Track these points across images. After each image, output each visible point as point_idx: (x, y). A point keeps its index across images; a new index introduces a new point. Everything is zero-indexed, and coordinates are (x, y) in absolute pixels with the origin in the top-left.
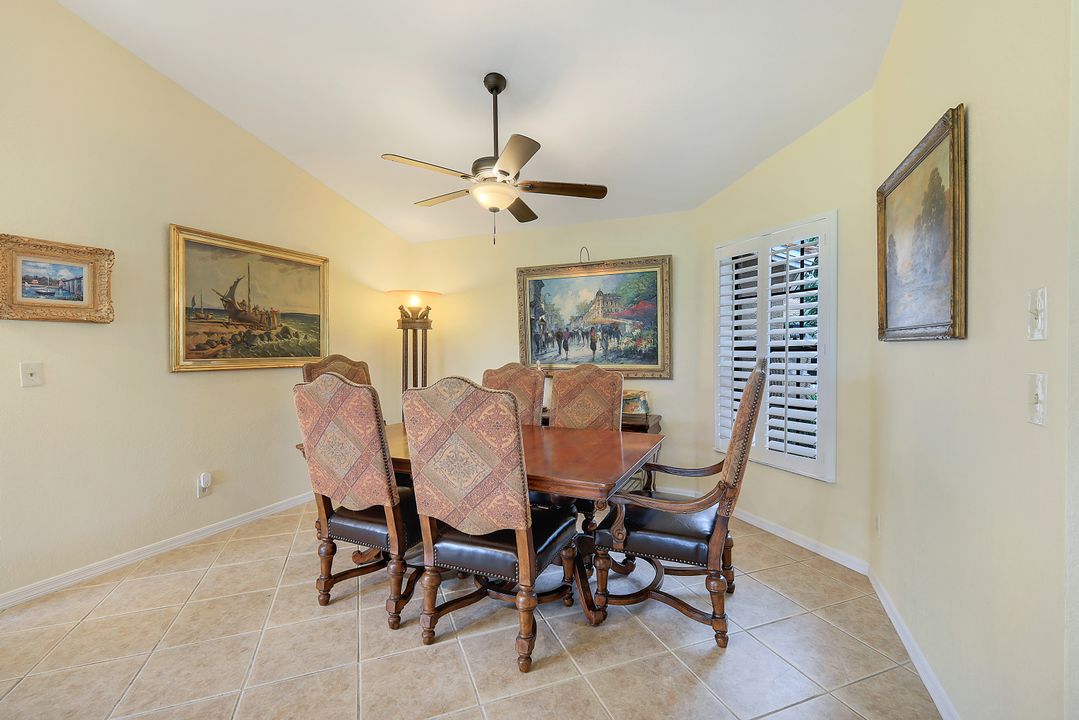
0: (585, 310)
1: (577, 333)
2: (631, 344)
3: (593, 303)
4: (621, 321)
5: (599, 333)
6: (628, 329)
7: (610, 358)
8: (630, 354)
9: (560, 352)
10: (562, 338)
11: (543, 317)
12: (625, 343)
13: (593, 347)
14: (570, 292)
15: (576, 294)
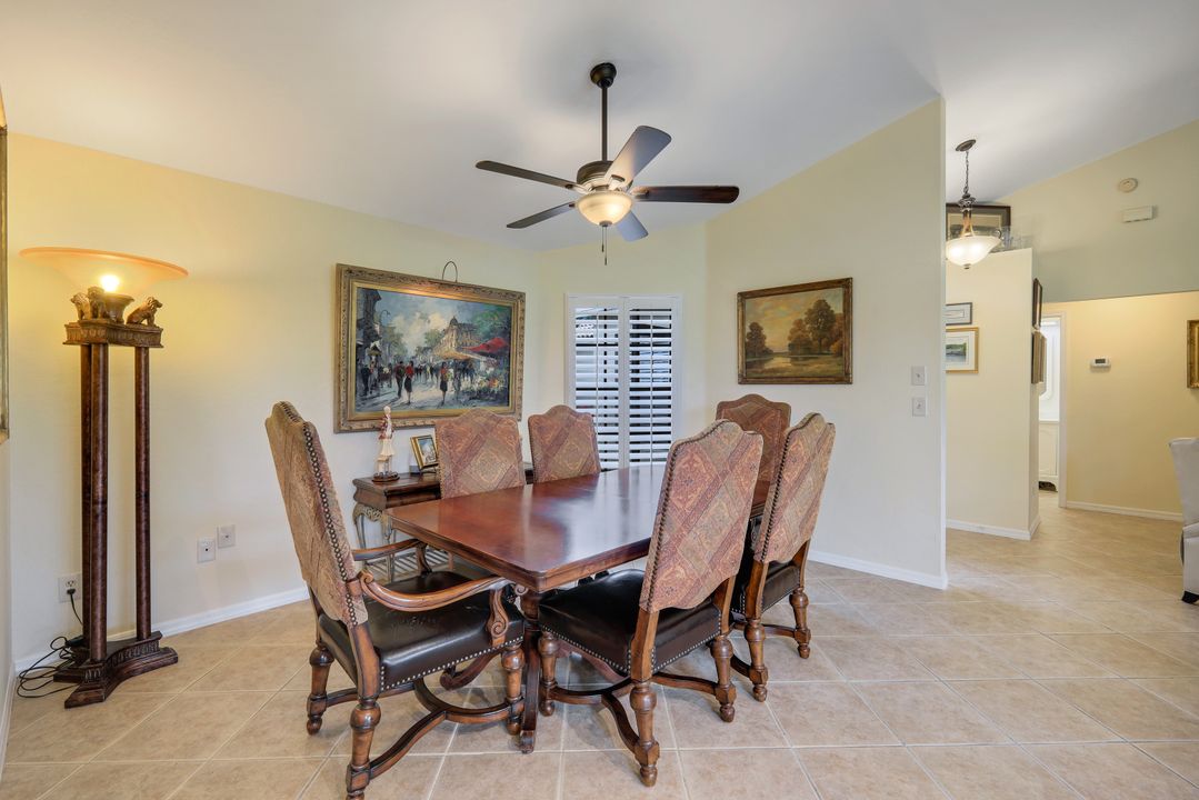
0: (434, 340)
1: (425, 369)
2: (484, 384)
3: (446, 332)
4: (475, 357)
5: (452, 371)
6: (482, 366)
7: (463, 400)
8: (480, 395)
9: (399, 394)
11: (377, 343)
12: (478, 383)
13: (444, 387)
14: (418, 315)
15: (425, 317)
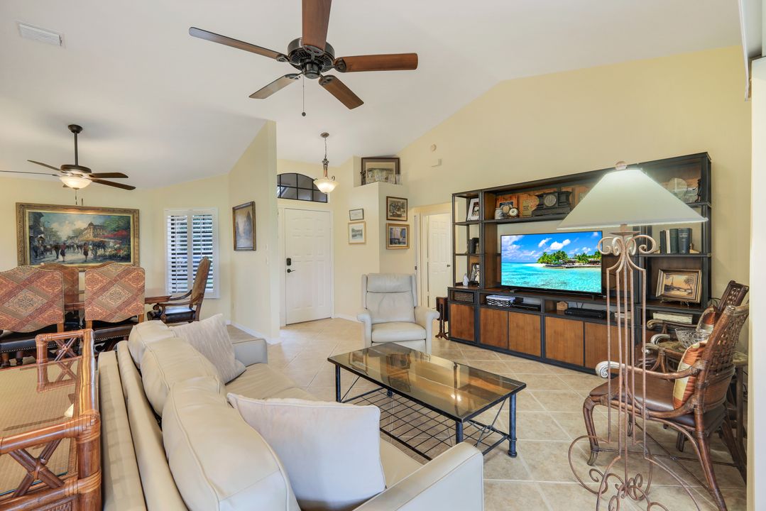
0: (79, 233)
1: (73, 246)
2: (113, 252)
3: (86, 229)
4: (106, 240)
5: (91, 246)
6: (111, 244)
7: (99, 260)
8: (113, 257)
9: (57, 257)
10: (60, 248)
11: (42, 235)
12: (109, 252)
13: (86, 254)
14: (67, 222)
15: (72, 223)
